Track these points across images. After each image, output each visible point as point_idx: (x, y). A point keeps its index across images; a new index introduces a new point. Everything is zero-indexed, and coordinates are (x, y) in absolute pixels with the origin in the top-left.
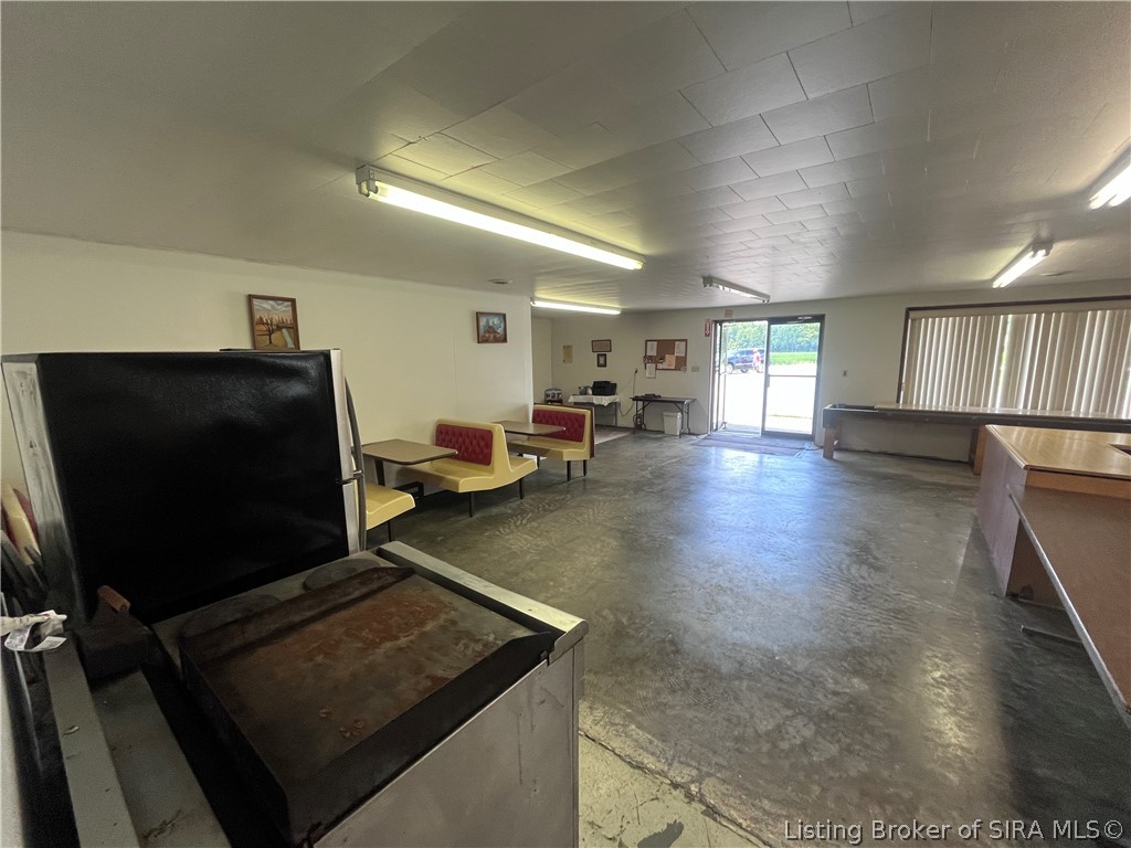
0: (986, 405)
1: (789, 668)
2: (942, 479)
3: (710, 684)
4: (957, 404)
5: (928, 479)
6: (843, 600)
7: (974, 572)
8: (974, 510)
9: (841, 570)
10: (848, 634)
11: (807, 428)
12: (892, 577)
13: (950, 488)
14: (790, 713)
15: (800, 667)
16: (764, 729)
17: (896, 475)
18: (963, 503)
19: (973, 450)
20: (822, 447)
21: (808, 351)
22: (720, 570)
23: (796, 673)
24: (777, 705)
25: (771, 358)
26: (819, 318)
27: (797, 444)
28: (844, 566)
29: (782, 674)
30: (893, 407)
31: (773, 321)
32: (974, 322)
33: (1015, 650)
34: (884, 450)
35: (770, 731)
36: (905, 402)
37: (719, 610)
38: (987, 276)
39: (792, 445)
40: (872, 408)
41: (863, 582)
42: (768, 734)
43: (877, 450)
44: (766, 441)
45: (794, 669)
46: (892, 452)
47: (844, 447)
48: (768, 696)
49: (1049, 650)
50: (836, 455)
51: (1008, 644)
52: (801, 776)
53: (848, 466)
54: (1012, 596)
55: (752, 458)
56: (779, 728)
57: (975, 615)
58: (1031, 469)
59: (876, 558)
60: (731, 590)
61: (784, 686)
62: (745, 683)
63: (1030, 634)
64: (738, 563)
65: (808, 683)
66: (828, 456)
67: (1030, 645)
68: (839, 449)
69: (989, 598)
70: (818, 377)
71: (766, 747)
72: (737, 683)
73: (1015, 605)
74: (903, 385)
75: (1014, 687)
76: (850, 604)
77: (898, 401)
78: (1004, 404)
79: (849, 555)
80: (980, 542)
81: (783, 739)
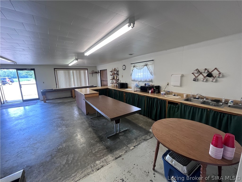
0: (71, 86)
1: (62, 148)
2: (69, 101)
3: (46, 166)
4: (67, 87)
5: (67, 101)
6: (65, 129)
7: (81, 114)
8: (76, 104)
9: (61, 124)
10: (69, 134)
11: (37, 97)
12: (71, 120)
13: (71, 102)
14: (67, 156)
15: (64, 146)
16: (64, 163)
17: (61, 102)
18: (74, 103)
19: (72, 94)
20: (42, 100)
21: (24, 78)
22: (32, 140)
23: (64, 148)
24: (64, 157)
25: (20, 80)
26: (33, 69)
27: (35, 101)
28: (61, 123)
29: (62, 150)
30: (56, 89)
31: (18, 69)
32: (66, 71)
33: (91, 122)
34: (56, 98)
35: (66, 162)
36: (58, 87)
37: (37, 149)
38: (68, 64)
39: (34, 102)
40: (52, 89)
41: (66, 124)
42: (66, 163)
43: (55, 98)
44: (25, 103)
45: (63, 147)
46: (58, 98)
47: (48, 99)
48: (61, 157)
49: (94, 120)
50: (47, 101)
51: (90, 121)
52: (76, 164)
53: (51, 103)
54: (87, 115)
55: (22, 108)
56: (67, 160)
57: (84, 120)
58: (85, 95)
59: (66, 118)
60: (38, 142)
61: (63, 152)
62: (55, 158)
63: (91, 119)
64: (36, 135)
65: (67, 148)
66: (45, 102)
67: (92, 120)
68: (47, 100)
69: (85, 116)
70: (37, 84)
71: (67, 166)
72: (53, 160)
73: (88, 116)
74: (57, 84)
75: (93, 127)
76: (66, 129)
77: (57, 87)
78: (74, 86)
79: (61, 120)
80: (79, 109)
81: (69, 161)
